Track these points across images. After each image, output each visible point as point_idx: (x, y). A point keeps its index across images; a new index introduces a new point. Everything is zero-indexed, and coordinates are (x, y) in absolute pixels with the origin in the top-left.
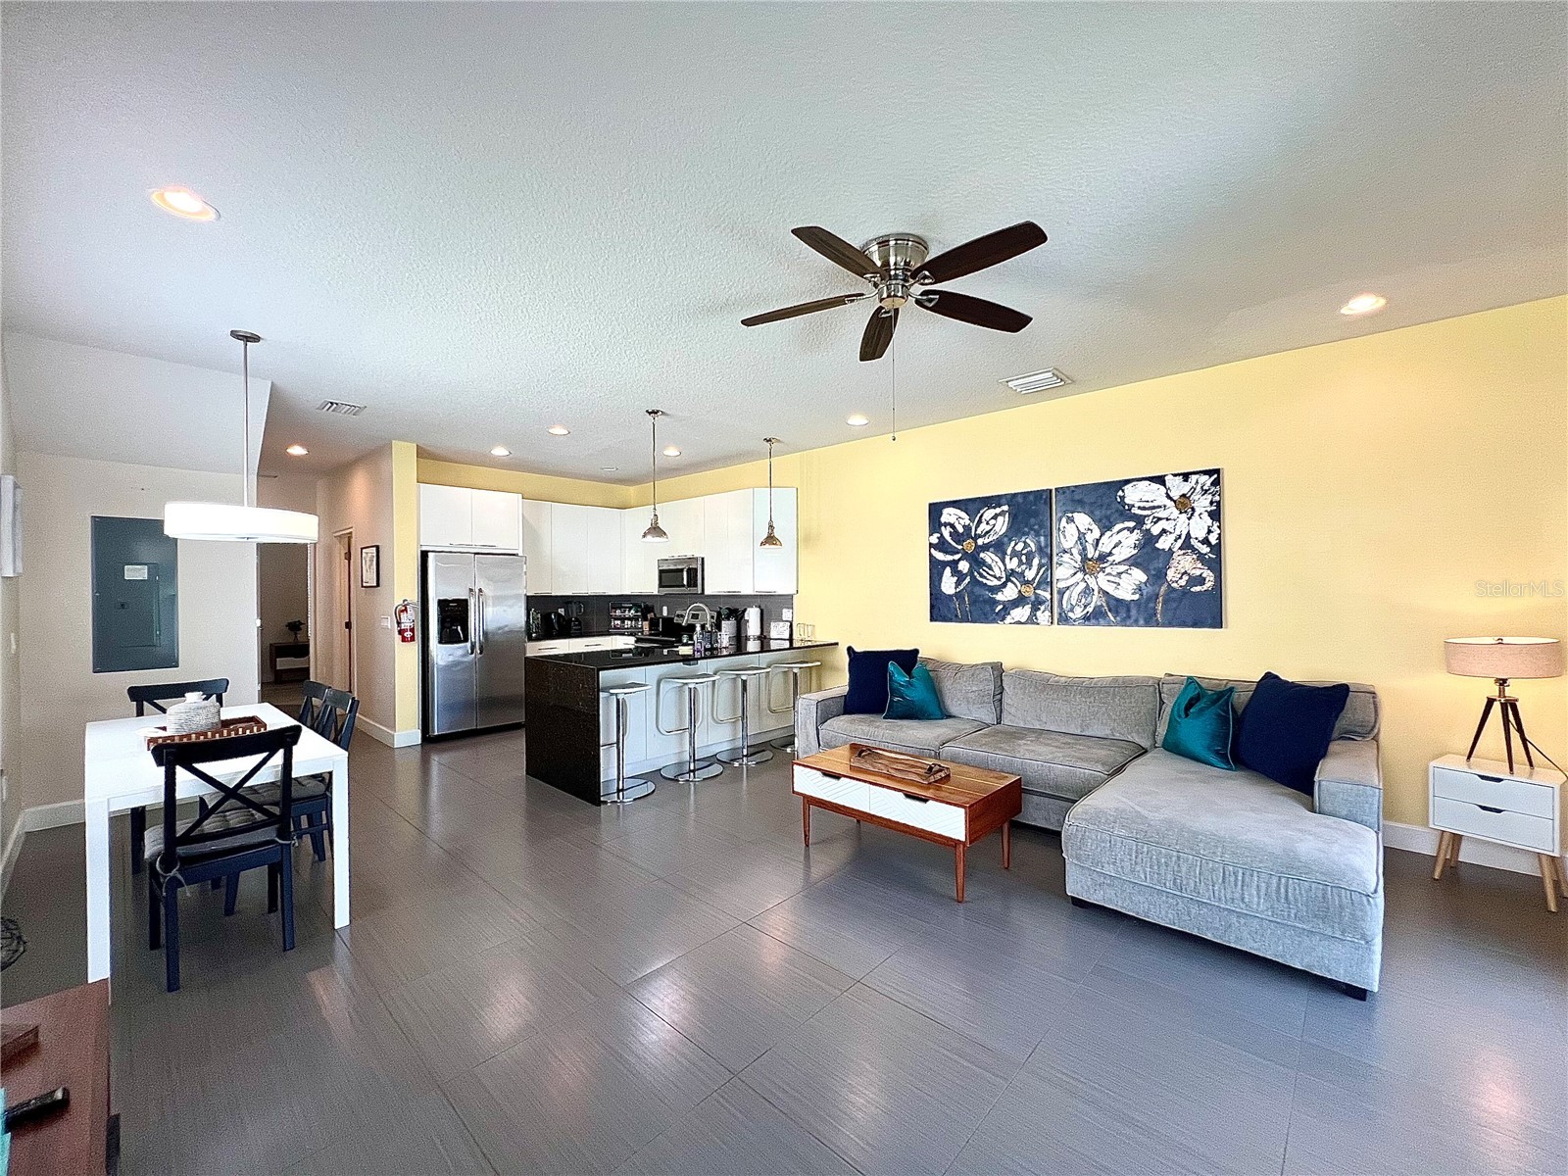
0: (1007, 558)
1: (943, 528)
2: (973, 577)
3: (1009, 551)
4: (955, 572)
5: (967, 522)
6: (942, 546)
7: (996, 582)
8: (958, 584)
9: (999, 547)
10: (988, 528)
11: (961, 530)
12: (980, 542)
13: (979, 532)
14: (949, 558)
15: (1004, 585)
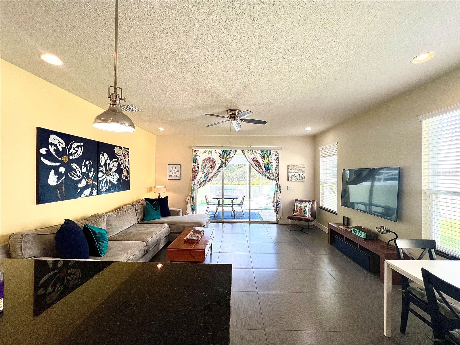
0: (83, 167)
1: (50, 146)
2: (67, 176)
3: (83, 164)
4: (57, 173)
5: (64, 146)
6: (48, 156)
7: (78, 178)
8: (58, 179)
9: (79, 161)
10: (74, 151)
11: (61, 149)
12: (71, 157)
13: (70, 152)
14: (54, 164)
15: (81, 180)
